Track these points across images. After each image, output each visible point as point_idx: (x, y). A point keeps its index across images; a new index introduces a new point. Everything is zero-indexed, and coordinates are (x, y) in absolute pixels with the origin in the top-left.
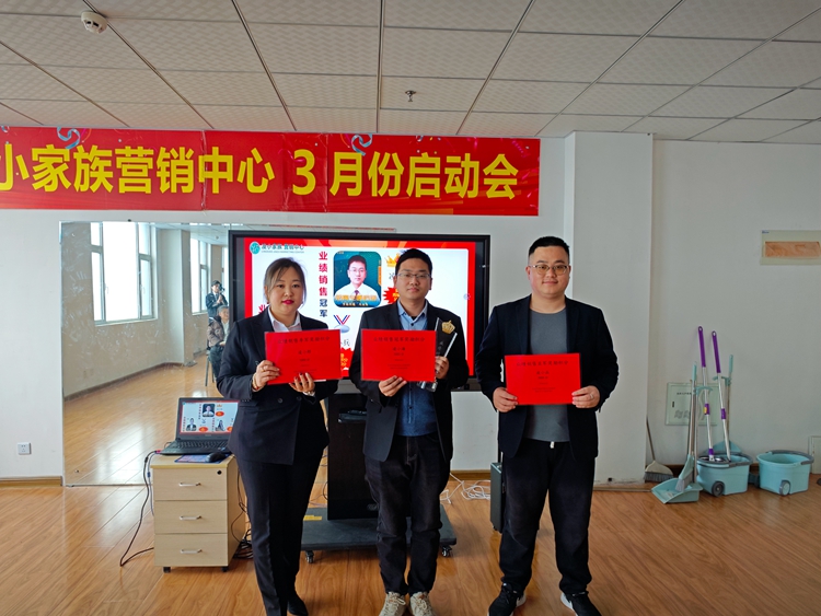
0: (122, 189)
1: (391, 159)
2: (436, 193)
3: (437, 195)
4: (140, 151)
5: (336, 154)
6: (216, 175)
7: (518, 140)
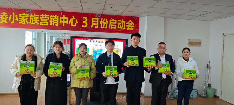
0: (41, 24)
1: (105, 20)
2: (115, 28)
3: (116, 29)
4: (46, 15)
5: (92, 18)
6: (64, 22)
7: (134, 17)
